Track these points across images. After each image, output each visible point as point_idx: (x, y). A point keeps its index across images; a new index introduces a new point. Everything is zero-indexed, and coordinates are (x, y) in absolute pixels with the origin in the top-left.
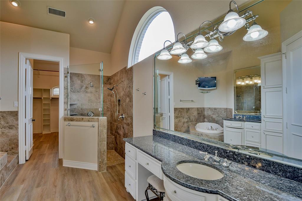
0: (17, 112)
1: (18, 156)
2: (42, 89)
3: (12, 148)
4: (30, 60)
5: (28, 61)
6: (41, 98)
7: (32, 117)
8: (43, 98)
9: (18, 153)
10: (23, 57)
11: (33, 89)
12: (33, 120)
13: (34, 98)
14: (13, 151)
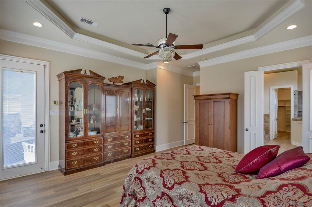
0: (269, 115)
1: (269, 136)
2: (285, 100)
3: (267, 131)
4: (275, 89)
5: (274, 90)
6: (285, 106)
7: (276, 118)
8: (286, 107)
9: (269, 134)
10: (271, 89)
11: (278, 100)
12: (277, 120)
13: (278, 106)
14: (267, 133)
